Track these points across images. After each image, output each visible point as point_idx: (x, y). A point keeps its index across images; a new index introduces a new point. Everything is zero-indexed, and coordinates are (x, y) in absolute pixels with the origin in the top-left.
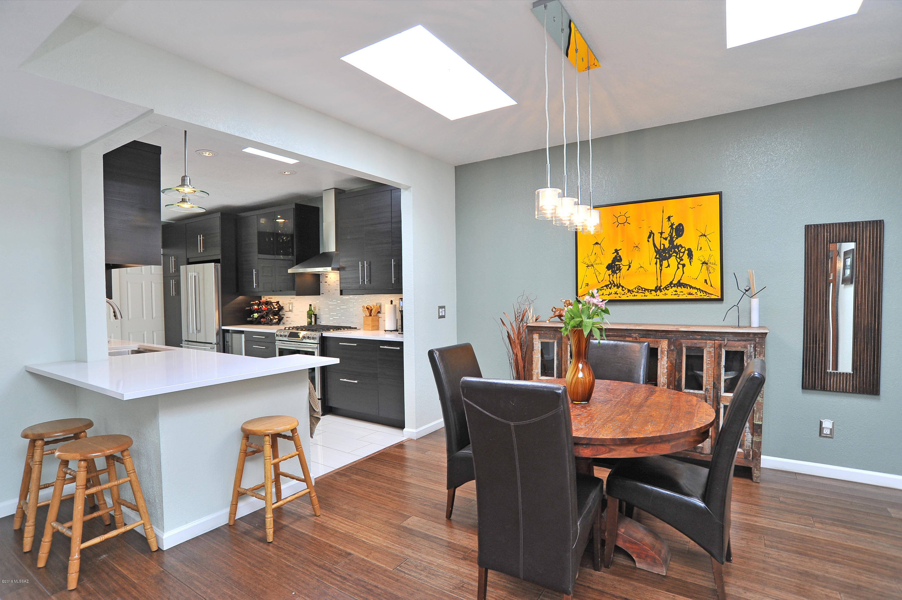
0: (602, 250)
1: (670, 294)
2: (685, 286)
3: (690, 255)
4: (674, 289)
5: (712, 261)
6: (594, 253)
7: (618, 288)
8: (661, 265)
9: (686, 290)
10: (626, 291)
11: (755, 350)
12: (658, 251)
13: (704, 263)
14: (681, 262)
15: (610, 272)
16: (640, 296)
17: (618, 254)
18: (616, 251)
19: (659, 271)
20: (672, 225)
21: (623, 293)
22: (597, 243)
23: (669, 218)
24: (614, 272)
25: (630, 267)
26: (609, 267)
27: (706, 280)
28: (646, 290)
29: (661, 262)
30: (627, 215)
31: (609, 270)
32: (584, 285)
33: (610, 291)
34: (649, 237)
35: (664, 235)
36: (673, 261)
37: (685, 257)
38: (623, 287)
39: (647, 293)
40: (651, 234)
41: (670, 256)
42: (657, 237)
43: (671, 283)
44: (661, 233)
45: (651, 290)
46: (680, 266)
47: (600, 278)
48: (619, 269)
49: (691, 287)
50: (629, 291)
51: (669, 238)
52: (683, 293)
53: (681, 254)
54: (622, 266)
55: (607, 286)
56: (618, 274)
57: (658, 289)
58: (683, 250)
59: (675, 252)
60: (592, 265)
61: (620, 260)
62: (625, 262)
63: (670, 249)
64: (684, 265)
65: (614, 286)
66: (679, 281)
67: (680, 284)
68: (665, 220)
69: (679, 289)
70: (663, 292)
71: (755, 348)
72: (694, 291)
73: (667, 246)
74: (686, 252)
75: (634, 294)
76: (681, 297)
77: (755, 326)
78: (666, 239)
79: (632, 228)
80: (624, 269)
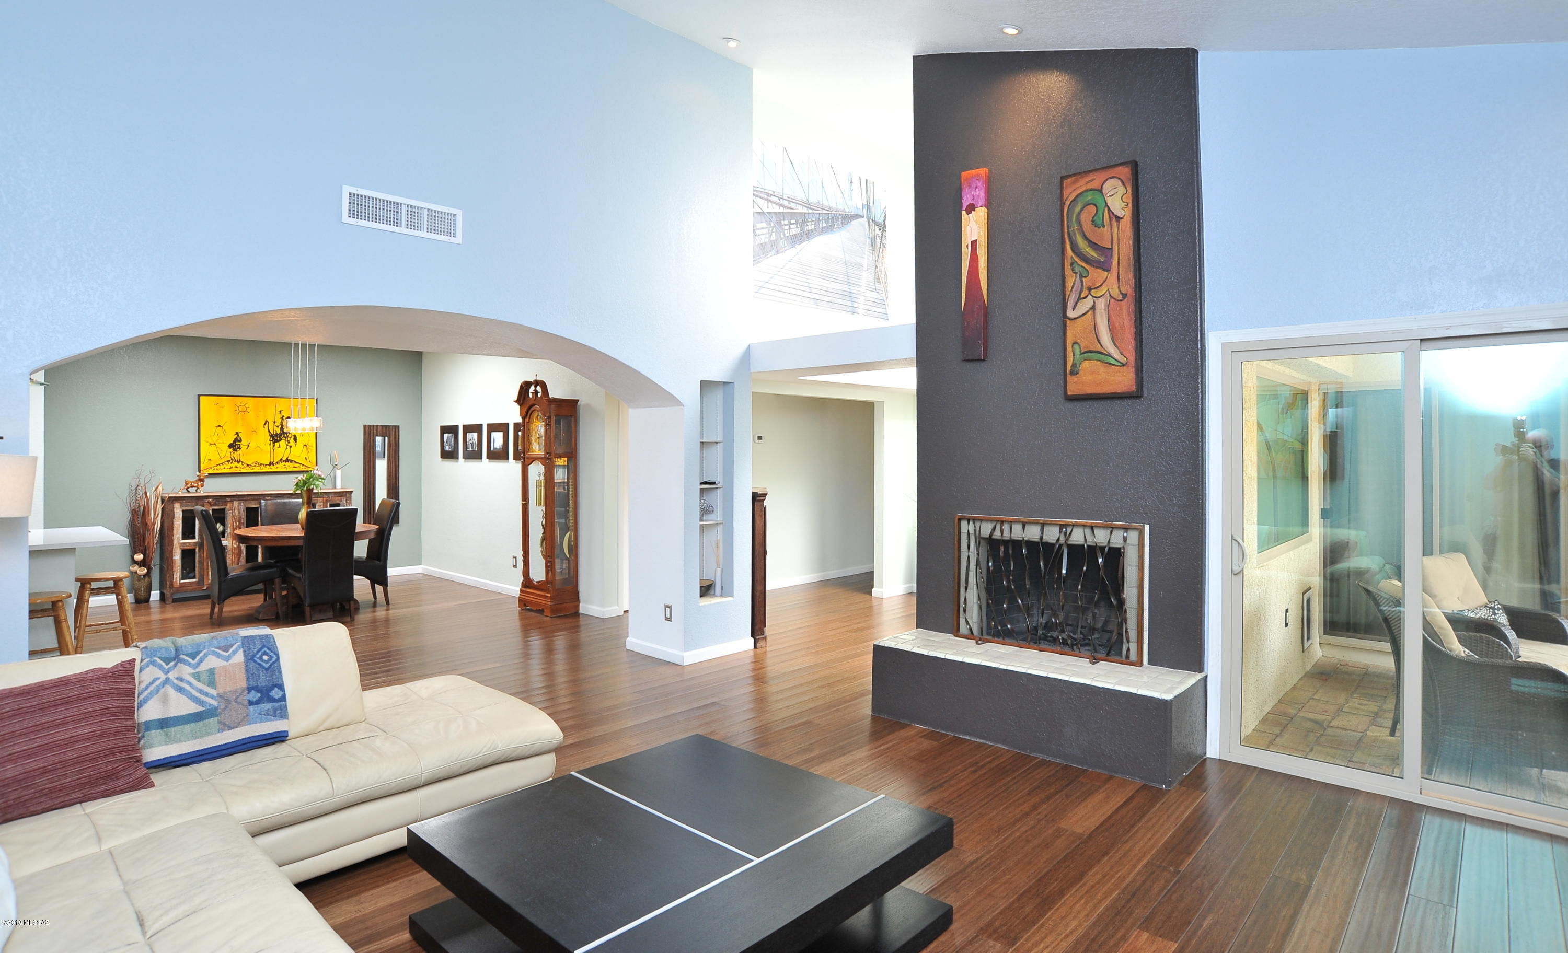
0: (224, 432)
1: (281, 467)
2: (291, 461)
3: (295, 439)
4: (284, 463)
5: (310, 444)
6: (216, 434)
7: (238, 462)
8: (274, 446)
9: (292, 465)
10: (245, 465)
11: (347, 502)
12: (271, 436)
13: (305, 445)
14: (289, 444)
15: (231, 450)
16: (256, 470)
17: (238, 436)
18: (237, 433)
19: (272, 450)
20: (283, 416)
21: (243, 466)
22: (219, 426)
23: (280, 412)
24: (235, 450)
25: (248, 446)
26: (230, 446)
27: (306, 458)
28: (261, 464)
29: (274, 443)
30: (247, 406)
31: (230, 448)
32: (207, 460)
33: (232, 465)
34: (265, 424)
35: (276, 424)
36: (283, 443)
37: (292, 441)
38: (242, 462)
39: (262, 466)
40: (266, 422)
41: (281, 439)
42: (271, 424)
43: (281, 460)
44: (274, 422)
45: (266, 465)
46: (288, 447)
47: (222, 455)
48: (239, 448)
49: (296, 462)
50: (248, 465)
51: (280, 427)
52: (290, 467)
53: (289, 439)
54: (242, 446)
55: (228, 461)
56: (239, 452)
57: (271, 464)
58: (290, 436)
59: (284, 436)
60: (215, 444)
61: (240, 441)
62: (244, 442)
63: (280, 435)
64: (291, 447)
65: (235, 461)
66: (287, 459)
67: (288, 460)
68: (278, 413)
69: (287, 464)
70: (275, 466)
71: (346, 500)
72: (297, 465)
73: (279, 432)
74: (293, 437)
75: (252, 467)
76: (288, 470)
77: (339, 488)
78: (278, 427)
79: (251, 416)
80: (243, 448)
